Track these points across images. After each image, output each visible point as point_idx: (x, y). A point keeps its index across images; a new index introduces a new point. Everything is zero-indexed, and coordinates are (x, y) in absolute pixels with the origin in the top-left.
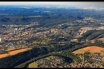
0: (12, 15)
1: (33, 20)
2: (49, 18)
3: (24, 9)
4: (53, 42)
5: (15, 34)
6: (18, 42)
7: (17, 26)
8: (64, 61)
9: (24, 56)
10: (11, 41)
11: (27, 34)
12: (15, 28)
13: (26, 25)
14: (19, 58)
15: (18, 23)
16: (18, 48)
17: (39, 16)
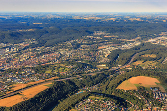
1: (25, 35)
2: (47, 32)
4: (76, 71)
5: (10, 59)
6: (23, 73)
8: (116, 104)
11: (28, 59)
12: (5, 48)
15: (5, 40)
16: (29, 83)
17: (31, 30)
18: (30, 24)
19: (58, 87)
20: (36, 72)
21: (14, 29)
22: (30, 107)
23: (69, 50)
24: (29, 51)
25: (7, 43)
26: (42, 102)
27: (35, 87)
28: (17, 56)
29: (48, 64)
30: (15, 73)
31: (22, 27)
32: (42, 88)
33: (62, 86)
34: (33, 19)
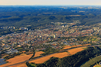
0: (55, 14)
1: (74, 18)
2: (87, 17)
3: (63, 9)
5: (64, 31)
6: (70, 40)
9: (83, 56)
10: (64, 38)
11: (74, 32)
12: (62, 25)
13: (70, 23)
15: (62, 21)
16: (73, 46)
17: (78, 15)
18: (77, 12)
19: (90, 50)
20: (78, 40)
21: (68, 14)
22: (72, 60)
23: (100, 28)
24: (75, 28)
25: (63, 22)
26: (79, 58)
27: (76, 49)
28: (68, 30)
29: (86, 36)
30: (66, 40)
31: (73, 13)
32: (80, 49)
33: (92, 50)
34: (79, 9)
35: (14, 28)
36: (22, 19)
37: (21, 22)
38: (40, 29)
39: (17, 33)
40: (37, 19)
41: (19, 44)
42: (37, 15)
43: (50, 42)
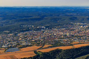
6: (82, 38)
7: (82, 24)
10: (76, 37)
14: (81, 51)
35: (33, 26)
36: (43, 19)
37: (40, 22)
38: (57, 28)
39: (35, 31)
40: (57, 20)
41: (33, 39)
42: (59, 16)
43: (62, 38)
